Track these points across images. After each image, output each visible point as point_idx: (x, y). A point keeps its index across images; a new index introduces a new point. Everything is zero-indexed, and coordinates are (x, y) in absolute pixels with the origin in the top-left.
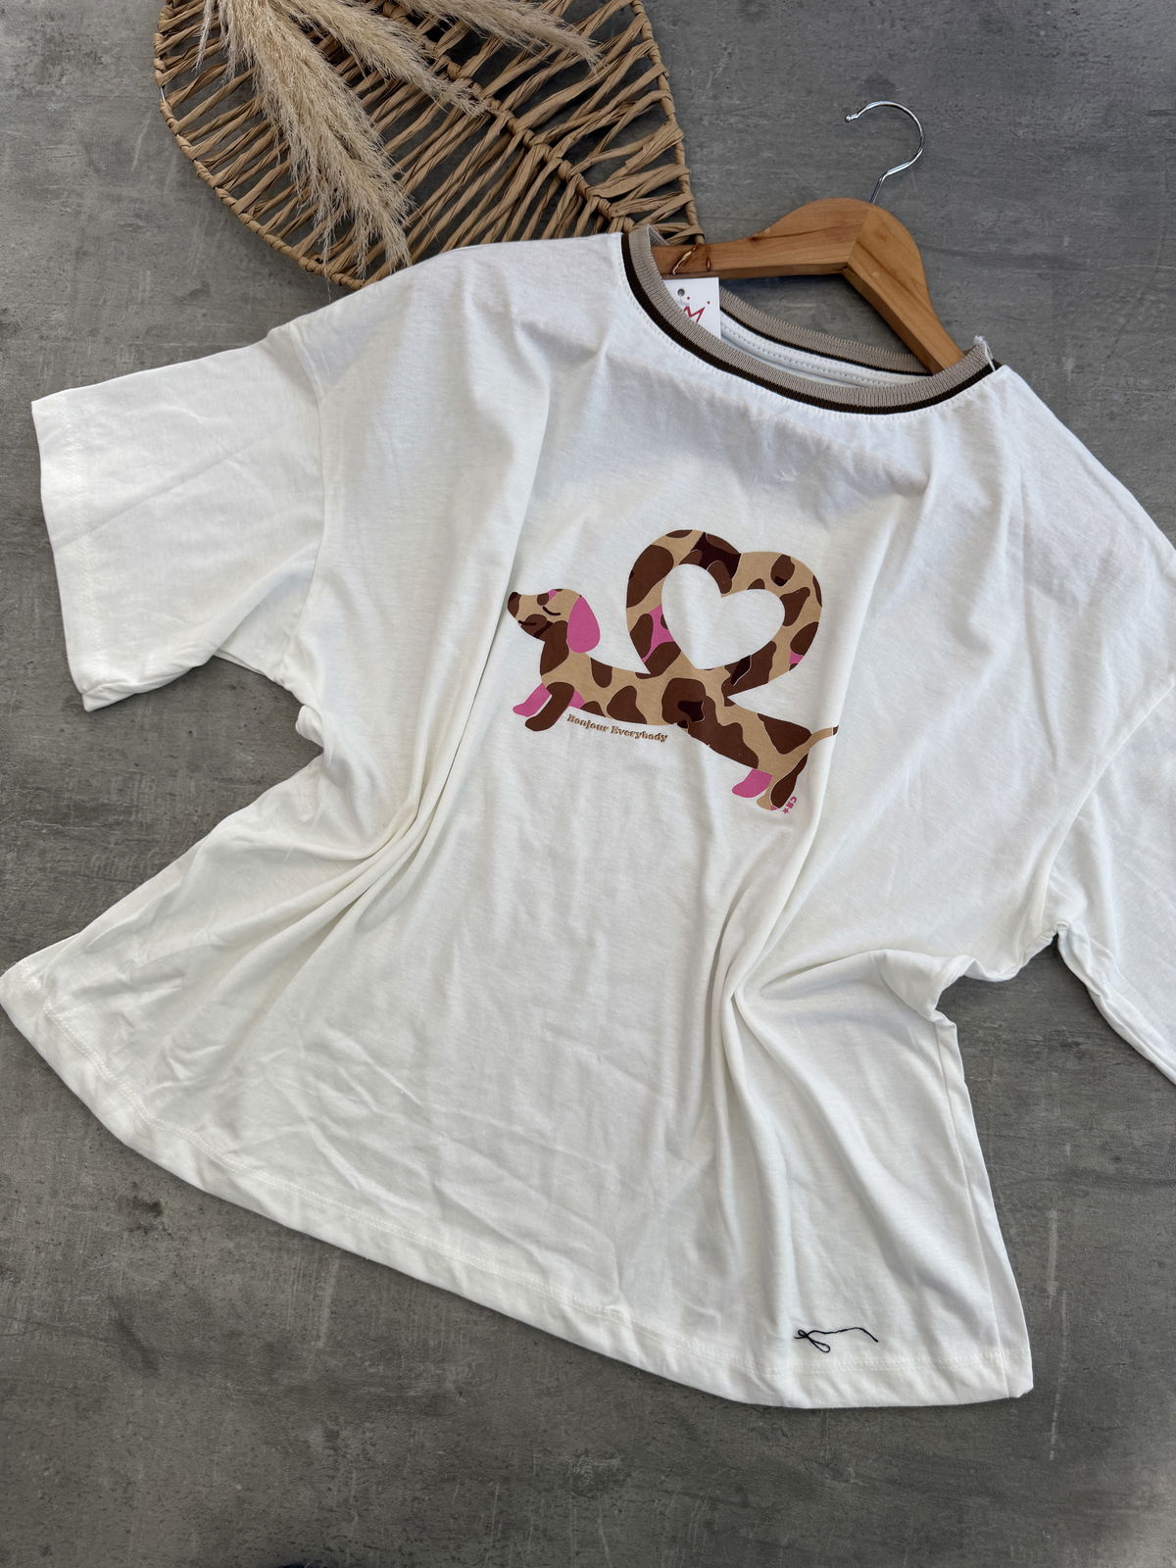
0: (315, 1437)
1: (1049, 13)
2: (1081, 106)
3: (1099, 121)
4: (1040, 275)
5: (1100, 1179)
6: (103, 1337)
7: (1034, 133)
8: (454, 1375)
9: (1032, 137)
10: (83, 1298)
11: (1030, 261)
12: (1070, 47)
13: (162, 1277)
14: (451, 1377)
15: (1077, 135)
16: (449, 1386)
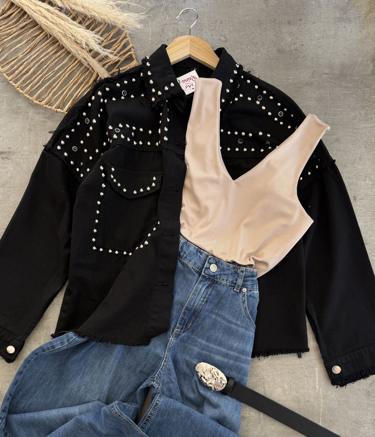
1: (295, 46)
2: (305, 72)
3: (310, 76)
9: (293, 82)
12: (302, 55)
15: (305, 80)
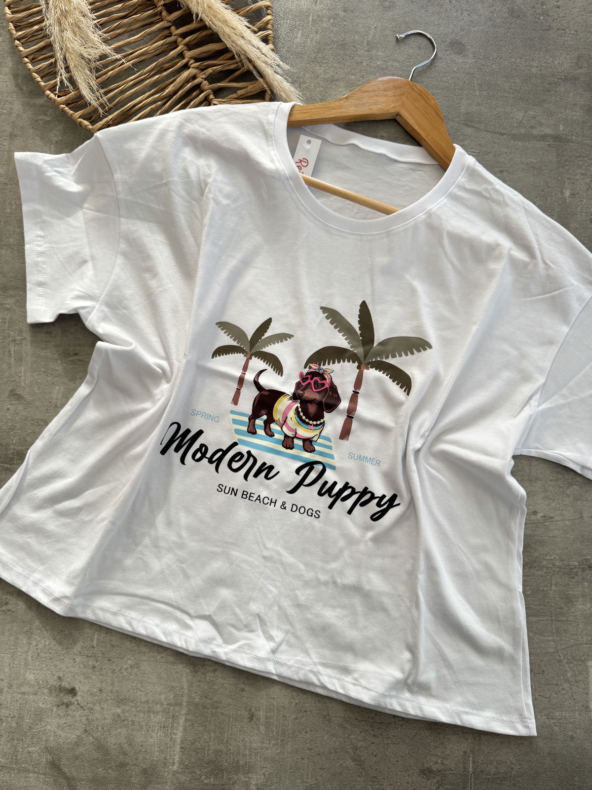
1: (544, 7)
2: (564, 56)
3: (573, 65)
4: (549, 145)
6: (43, 772)
7: (540, 70)
10: (30, 749)
12: (556, 25)
13: (78, 732)
15: (563, 72)
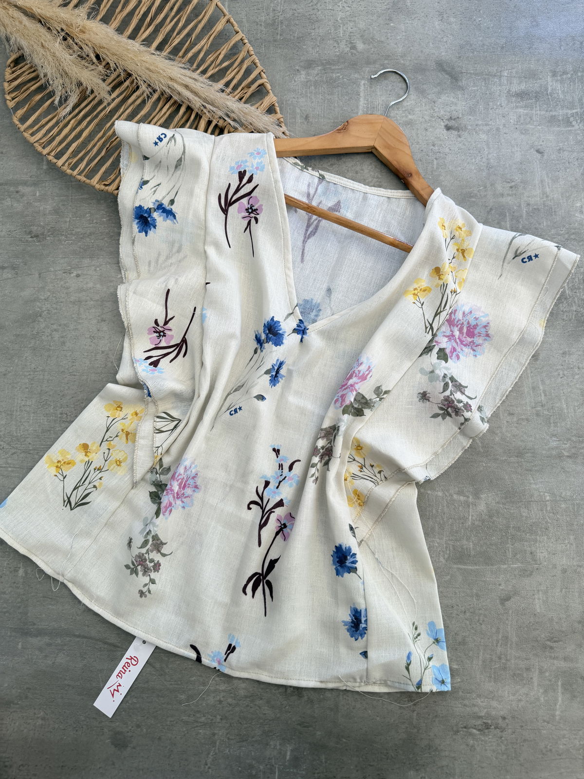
0: (360, 46)
5: (25, 183)
8: (302, 77)
9: (36, 711)
11: (40, 633)
14: (303, 76)
16: (303, 73)
